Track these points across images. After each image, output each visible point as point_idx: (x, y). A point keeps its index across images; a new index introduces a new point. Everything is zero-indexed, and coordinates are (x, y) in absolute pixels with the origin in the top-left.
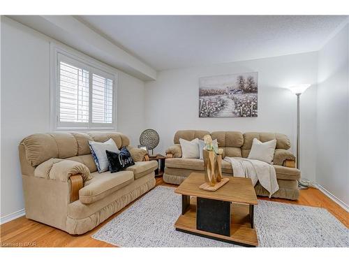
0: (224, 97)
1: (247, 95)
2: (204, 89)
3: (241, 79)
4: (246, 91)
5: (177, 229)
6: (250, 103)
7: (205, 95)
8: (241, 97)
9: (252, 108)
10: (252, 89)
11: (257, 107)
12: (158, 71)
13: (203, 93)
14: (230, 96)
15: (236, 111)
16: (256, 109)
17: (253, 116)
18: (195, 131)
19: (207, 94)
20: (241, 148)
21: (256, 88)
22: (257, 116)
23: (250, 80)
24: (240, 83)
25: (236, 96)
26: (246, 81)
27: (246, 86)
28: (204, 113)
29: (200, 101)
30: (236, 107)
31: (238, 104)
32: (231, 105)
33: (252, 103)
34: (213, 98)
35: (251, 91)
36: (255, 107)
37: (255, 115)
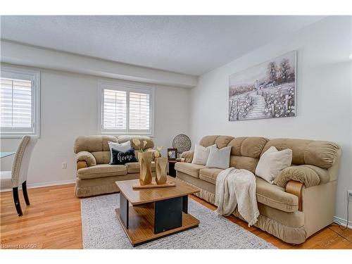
0: (253, 94)
1: (279, 87)
2: (234, 88)
3: (273, 65)
4: (279, 82)
6: (284, 96)
7: (234, 95)
8: (273, 90)
9: (286, 104)
10: (287, 77)
11: (293, 102)
12: (197, 78)
13: (233, 93)
15: (267, 110)
16: (293, 104)
17: (288, 115)
19: (236, 93)
21: (292, 75)
22: (294, 115)
23: (285, 66)
24: (272, 72)
25: (266, 90)
26: (279, 67)
27: (278, 75)
28: (235, 116)
29: (230, 102)
30: (267, 105)
31: (268, 100)
32: (261, 102)
33: (287, 97)
34: (242, 96)
35: (285, 81)
36: (291, 102)
37: (291, 115)
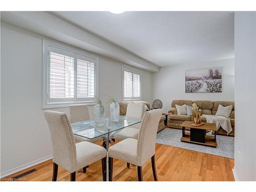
0: (201, 81)
1: (214, 80)
2: (188, 77)
3: (211, 71)
4: (214, 78)
5: (182, 141)
6: (217, 84)
7: (189, 80)
8: (211, 81)
9: (218, 87)
10: (218, 77)
12: (159, 68)
13: (188, 79)
14: (204, 81)
15: (208, 89)
17: (219, 92)
18: (184, 101)
19: (190, 80)
20: (211, 110)
21: (220, 76)
23: (217, 72)
24: (211, 73)
25: (208, 81)
26: (214, 72)
27: (214, 75)
28: (189, 90)
29: (186, 84)
30: (208, 87)
31: (209, 85)
32: (205, 86)
34: (194, 82)
35: (217, 78)
36: (220, 87)
37: (220, 92)
